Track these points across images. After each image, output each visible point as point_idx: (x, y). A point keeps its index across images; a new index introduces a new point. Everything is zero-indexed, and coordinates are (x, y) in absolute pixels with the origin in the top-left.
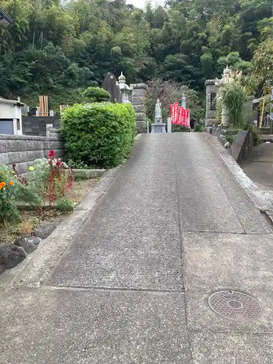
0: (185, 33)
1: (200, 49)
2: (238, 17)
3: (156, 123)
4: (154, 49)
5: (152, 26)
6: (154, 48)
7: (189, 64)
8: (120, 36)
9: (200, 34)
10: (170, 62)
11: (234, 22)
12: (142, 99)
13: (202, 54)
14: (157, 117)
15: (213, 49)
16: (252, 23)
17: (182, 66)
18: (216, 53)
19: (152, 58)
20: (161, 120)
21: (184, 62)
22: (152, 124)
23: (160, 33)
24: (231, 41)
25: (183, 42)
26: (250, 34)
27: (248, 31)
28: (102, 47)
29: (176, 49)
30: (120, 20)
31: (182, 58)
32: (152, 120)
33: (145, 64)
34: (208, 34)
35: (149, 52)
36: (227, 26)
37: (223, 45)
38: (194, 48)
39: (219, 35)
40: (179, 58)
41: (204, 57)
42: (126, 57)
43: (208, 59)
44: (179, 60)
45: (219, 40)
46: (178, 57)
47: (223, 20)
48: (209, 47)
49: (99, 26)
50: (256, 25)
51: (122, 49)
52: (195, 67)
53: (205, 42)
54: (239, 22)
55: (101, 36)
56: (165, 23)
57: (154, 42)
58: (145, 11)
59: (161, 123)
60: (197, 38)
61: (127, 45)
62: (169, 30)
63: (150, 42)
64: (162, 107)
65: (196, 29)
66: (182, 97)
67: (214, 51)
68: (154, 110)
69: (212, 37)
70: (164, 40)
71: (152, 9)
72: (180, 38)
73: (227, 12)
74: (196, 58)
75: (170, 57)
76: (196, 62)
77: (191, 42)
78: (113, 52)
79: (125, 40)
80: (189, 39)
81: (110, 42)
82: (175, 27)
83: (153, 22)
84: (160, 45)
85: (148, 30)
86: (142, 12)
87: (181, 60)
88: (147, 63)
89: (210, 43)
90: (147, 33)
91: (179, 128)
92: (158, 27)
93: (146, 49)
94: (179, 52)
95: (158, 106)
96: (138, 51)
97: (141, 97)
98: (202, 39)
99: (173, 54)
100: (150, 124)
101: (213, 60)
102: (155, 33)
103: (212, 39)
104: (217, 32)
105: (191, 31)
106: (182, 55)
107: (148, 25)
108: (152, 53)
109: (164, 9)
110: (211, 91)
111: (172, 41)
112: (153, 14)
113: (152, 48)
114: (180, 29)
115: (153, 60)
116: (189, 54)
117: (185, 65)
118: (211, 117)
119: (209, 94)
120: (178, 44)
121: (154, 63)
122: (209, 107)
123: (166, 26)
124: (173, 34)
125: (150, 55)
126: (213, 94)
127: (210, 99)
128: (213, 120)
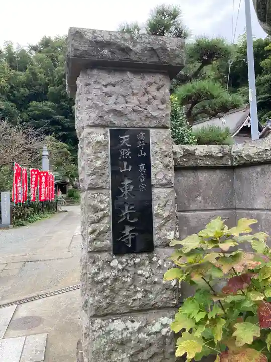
0: (53, 79)
4: (14, 94)
5: (12, 67)
6: (14, 92)
7: (59, 114)
10: (35, 110)
13: (74, 104)
17: (51, 115)
19: (11, 103)
21: (51, 110)
23: (22, 76)
25: (51, 89)
29: (43, 96)
31: (50, 106)
38: (65, 96)
40: (47, 106)
44: (45, 108)
46: (45, 105)
52: (66, 118)
56: (29, 66)
57: (14, 85)
58: (4, 52)
62: (34, 74)
63: (9, 83)
70: (27, 85)
71: (13, 51)
72: (47, 85)
74: (67, 109)
75: (34, 103)
76: (67, 112)
77: (60, 91)
80: (58, 86)
82: (40, 73)
83: (13, 64)
84: (22, 90)
85: (6, 71)
87: (49, 108)
90: (4, 73)
92: (21, 71)
94: (46, 99)
99: (39, 101)
102: (16, 75)
106: (49, 103)
107: (6, 65)
108: (12, 97)
109: (28, 54)
110: (111, 118)
111: (37, 87)
112: (15, 58)
113: (11, 92)
114: (47, 75)
115: (12, 106)
116: (58, 103)
117: (54, 115)
118: (124, 310)
119: (101, 138)
120: (45, 91)
121: (14, 109)
122: (103, 233)
123: (30, 69)
124: (39, 80)
125: (9, 100)
126: (125, 138)
127: (108, 172)
128: (137, 325)
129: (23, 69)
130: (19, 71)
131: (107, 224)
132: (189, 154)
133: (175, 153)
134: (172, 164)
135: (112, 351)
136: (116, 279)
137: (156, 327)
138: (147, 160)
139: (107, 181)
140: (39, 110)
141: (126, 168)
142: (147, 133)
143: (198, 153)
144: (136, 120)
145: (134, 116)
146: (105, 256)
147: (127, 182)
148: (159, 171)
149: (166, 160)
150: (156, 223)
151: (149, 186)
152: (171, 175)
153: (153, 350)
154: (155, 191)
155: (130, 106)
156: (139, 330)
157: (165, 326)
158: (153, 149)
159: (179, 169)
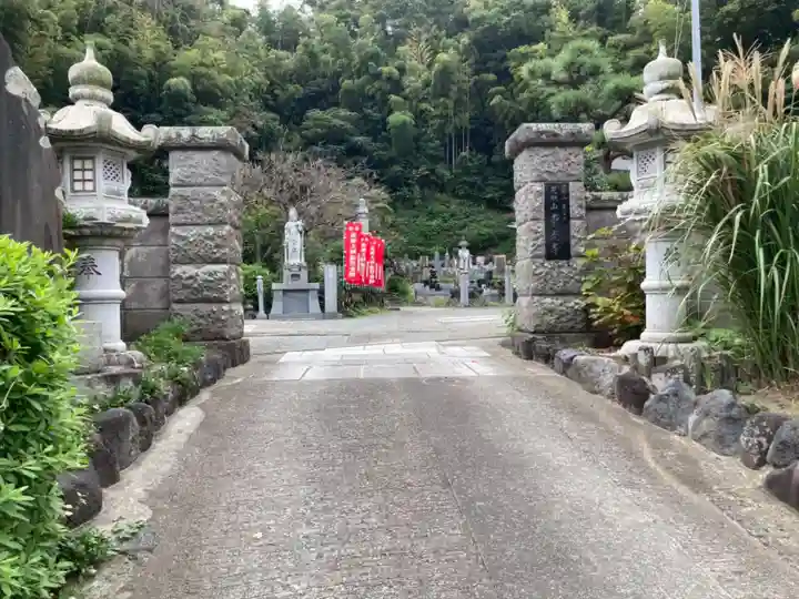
0: (349, 64)
1: (385, 101)
2: (465, 39)
3: (287, 283)
4: (277, 96)
5: (272, 44)
6: (276, 92)
7: (361, 134)
8: (189, 56)
9: (385, 69)
10: (317, 126)
11: (456, 48)
12: (223, 199)
13: (391, 112)
14: (292, 262)
15: (414, 103)
16: (494, 55)
17: (347, 136)
18: (422, 112)
19: (272, 115)
20: (304, 274)
21: (349, 126)
22: (275, 286)
23: (289, 60)
24: (455, 88)
25: (346, 83)
26: (492, 77)
27: (488, 71)
28: (142, 77)
29: (331, 99)
30: (192, 23)
31: (344, 119)
32: (273, 270)
33: (254, 126)
34: (402, 70)
35: (265, 100)
36: (442, 57)
37: (437, 96)
38: (373, 97)
39: (426, 73)
40: (338, 117)
41: (397, 118)
42: (205, 106)
43: (404, 123)
44: (337, 122)
45: (427, 84)
46: (335, 117)
47: (431, 44)
48: (405, 98)
49: (132, 26)
50: (504, 58)
51: (194, 86)
52: (375, 140)
53: (397, 87)
54: (467, 51)
55: (139, 50)
56: (303, 40)
57: (277, 78)
58: (255, 13)
59: (303, 283)
60: (378, 76)
61: (209, 77)
62: (312, 55)
63: (267, 76)
64: (305, 233)
65: (375, 57)
66: (357, 206)
67: (417, 106)
68: (281, 243)
69: (412, 78)
70: (300, 76)
71: (271, 11)
72: (337, 75)
73: (440, 28)
74: (377, 122)
75: (315, 113)
76: (377, 129)
77: (363, 87)
78: (169, 89)
79: (202, 64)
80: (359, 77)
81: (162, 68)
82: (325, 51)
83: (273, 36)
84: (291, 88)
85: (262, 52)
86: (248, 13)
87: (342, 123)
88: (260, 123)
89: (407, 91)
90: (258, 57)
91: (357, 297)
92: (286, 47)
93: (257, 92)
94: (337, 104)
95: (294, 230)
96: (236, 95)
97: (216, 192)
98: (389, 79)
99: (323, 109)
100: (267, 285)
101: (416, 126)
102: (278, 59)
103: (412, 82)
104: (421, 67)
105: (364, 62)
106: (343, 112)
107: (261, 40)
108: (271, 103)
109: (299, 13)
110: (545, 175)
111: (319, 80)
112: (274, 22)
113: (271, 92)
114: (337, 55)
115: (275, 120)
116: (360, 110)
117: (352, 135)
118: (551, 292)
119: (538, 189)
120: (333, 88)
121: (277, 126)
122: (539, 246)
123: (306, 45)
124: (322, 65)
125: (268, 108)
126: (553, 189)
127: (543, 210)
128: (560, 302)
129: (290, 45)
130: (283, 49)
131: (541, 241)
132: (597, 199)
133: (586, 198)
134: (584, 204)
135: (544, 314)
136: (547, 274)
137: (572, 304)
138: (567, 202)
139: (542, 216)
140: (322, 127)
141: (554, 207)
142: (568, 185)
143: (603, 198)
144: (561, 177)
145: (560, 174)
146: (541, 261)
147: (554, 216)
148: (575, 209)
149: (580, 202)
150: (573, 242)
151: (569, 218)
152: (583, 212)
153: (569, 317)
154: (572, 222)
155: (557, 168)
156: (561, 305)
157: (577, 304)
158: (571, 194)
159: (589, 209)
